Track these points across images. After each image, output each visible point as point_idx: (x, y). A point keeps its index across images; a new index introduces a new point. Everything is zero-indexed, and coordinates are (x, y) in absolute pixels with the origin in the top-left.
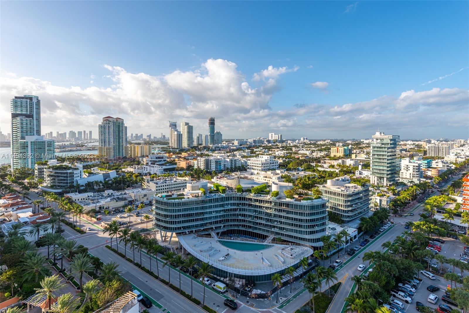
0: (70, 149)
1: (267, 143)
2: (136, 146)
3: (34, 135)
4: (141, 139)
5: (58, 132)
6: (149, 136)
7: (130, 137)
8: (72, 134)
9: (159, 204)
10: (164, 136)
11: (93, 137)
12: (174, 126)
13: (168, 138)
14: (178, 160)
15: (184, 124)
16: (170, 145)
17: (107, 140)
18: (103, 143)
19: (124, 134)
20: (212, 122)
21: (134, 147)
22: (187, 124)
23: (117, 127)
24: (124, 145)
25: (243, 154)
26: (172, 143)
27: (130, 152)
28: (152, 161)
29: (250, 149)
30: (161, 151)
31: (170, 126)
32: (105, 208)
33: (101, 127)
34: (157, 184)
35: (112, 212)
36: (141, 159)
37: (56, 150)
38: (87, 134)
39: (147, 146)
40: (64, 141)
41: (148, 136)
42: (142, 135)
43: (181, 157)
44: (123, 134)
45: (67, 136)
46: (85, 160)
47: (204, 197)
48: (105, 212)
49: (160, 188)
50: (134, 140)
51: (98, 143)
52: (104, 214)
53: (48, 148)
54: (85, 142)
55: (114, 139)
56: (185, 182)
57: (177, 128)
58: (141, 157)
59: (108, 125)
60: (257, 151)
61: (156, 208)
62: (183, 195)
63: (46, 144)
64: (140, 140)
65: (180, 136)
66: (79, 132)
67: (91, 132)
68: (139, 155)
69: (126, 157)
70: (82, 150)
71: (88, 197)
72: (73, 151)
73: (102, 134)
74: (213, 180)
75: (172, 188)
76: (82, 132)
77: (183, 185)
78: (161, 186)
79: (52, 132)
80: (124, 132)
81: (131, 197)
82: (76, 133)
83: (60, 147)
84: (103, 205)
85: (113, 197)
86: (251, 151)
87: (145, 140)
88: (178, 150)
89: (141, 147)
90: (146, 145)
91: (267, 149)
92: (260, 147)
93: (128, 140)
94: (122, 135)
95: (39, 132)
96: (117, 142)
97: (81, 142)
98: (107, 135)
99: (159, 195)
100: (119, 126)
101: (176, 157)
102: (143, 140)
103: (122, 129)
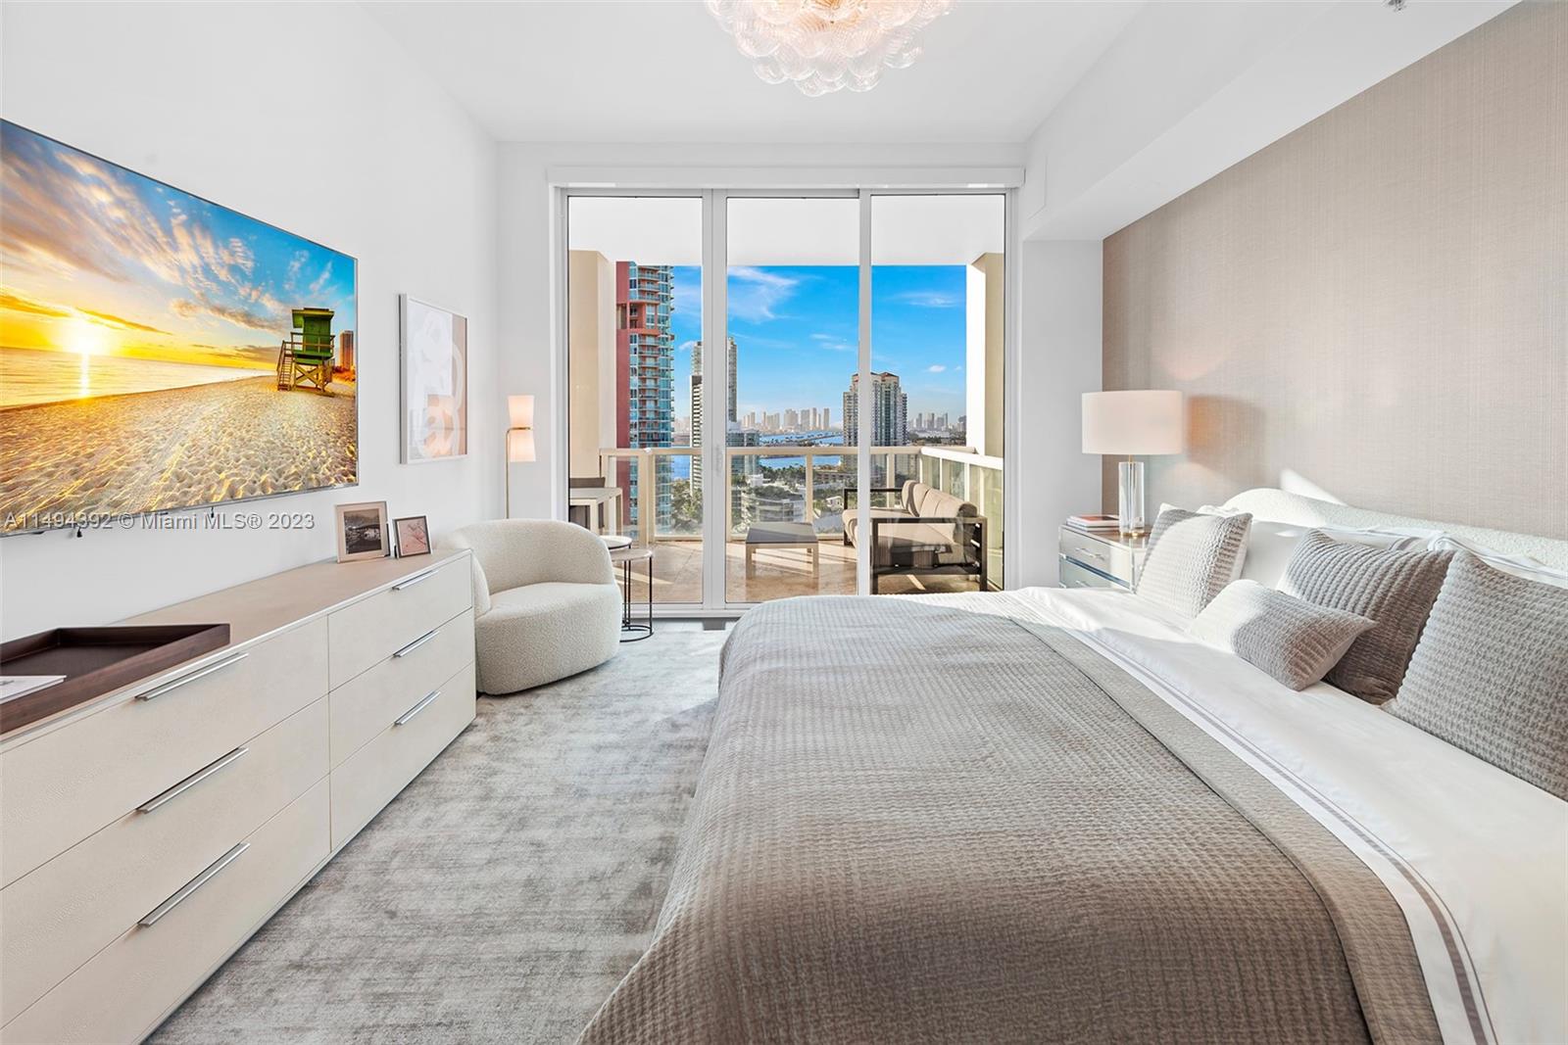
4: (943, 428)
5: (765, 413)
7: (915, 421)
8: (792, 415)
11: (830, 425)
18: (852, 438)
19: (899, 414)
23: (884, 396)
24: (901, 444)
33: (846, 397)
38: (820, 415)
40: (774, 434)
41: (960, 420)
42: (945, 416)
44: (898, 416)
45: (782, 421)
50: (925, 431)
55: (876, 429)
64: (940, 430)
66: (803, 411)
67: (827, 411)
73: (850, 417)
79: (755, 414)
80: (899, 408)
82: (798, 414)
93: (908, 430)
94: (895, 418)
96: (883, 437)
100: (888, 394)
102: (948, 430)
103: (895, 402)
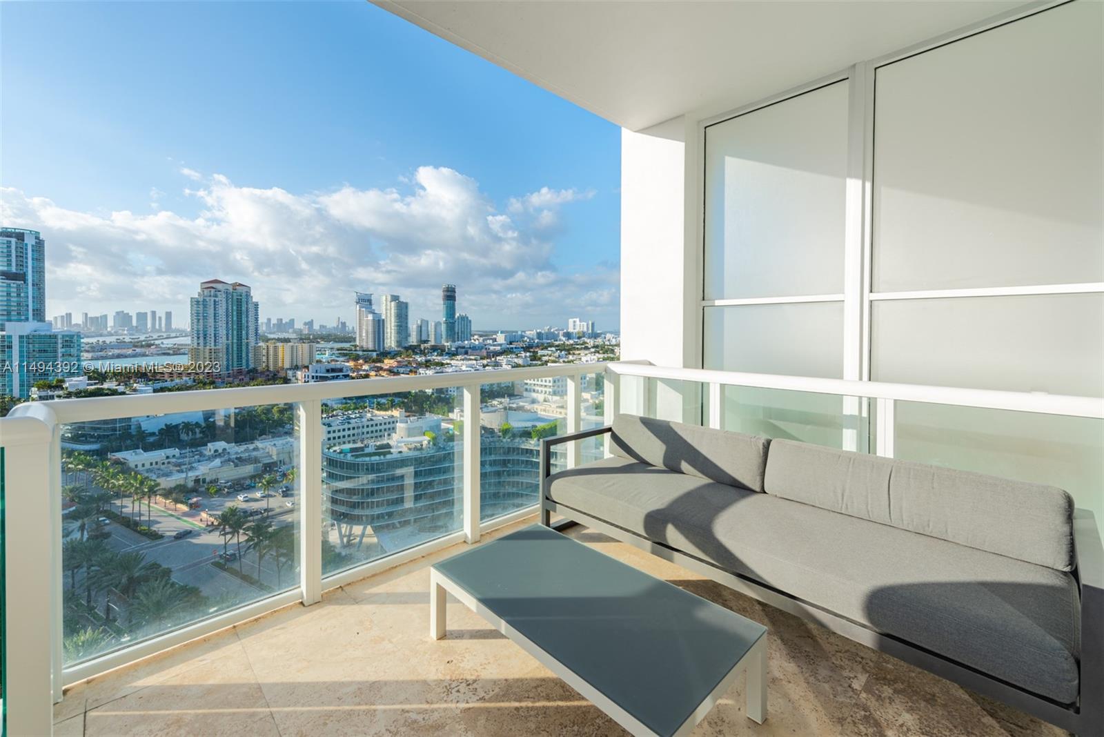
0: (117, 352)
1: (564, 339)
2: (280, 345)
3: (27, 319)
4: (291, 331)
5: (86, 314)
6: (310, 324)
7: (265, 325)
8: (123, 318)
9: (336, 467)
10: (344, 324)
11: (173, 327)
12: (366, 302)
13: (353, 328)
14: (376, 375)
15: (389, 298)
16: (358, 344)
17: (211, 331)
18: (202, 339)
20: (449, 294)
21: (276, 348)
22: (395, 298)
23: (235, 303)
24: (252, 344)
25: (516, 360)
26: (361, 340)
27: (264, 359)
28: (317, 377)
29: (530, 352)
30: (338, 357)
31: (357, 303)
32: (208, 480)
33: (195, 302)
34: (329, 425)
35: (226, 490)
36: (290, 373)
37: (85, 355)
38: (160, 318)
39: (306, 346)
41: (305, 324)
42: (292, 321)
43: (381, 369)
44: (250, 319)
45: (110, 323)
46: (158, 378)
47: (433, 449)
48: (208, 489)
49: (336, 435)
50: (274, 333)
51: (190, 338)
52: (206, 494)
53: (63, 350)
54: (155, 336)
55: (227, 331)
56: (391, 420)
57: (374, 307)
58: (290, 369)
59: (213, 299)
60: (544, 356)
61: (330, 477)
62: (388, 446)
63: (60, 341)
64: (288, 332)
65: (379, 325)
66: (139, 314)
67: (169, 315)
68: (287, 365)
69: (257, 370)
70: (147, 356)
71: (168, 457)
72: (126, 357)
73: (199, 320)
74: (451, 416)
75: (363, 433)
76: (146, 313)
77: (387, 426)
78: (339, 431)
79: (70, 314)
80: (251, 313)
81: (271, 456)
82: (131, 316)
83: (93, 349)
84: (203, 475)
85: (226, 457)
86: (532, 354)
87: (300, 332)
88: (375, 354)
89: (292, 346)
90: (304, 343)
91: (565, 350)
92: (551, 347)
93: (260, 332)
94: (247, 322)
95: (39, 314)
96: (235, 337)
97: (145, 336)
98: (211, 321)
99: (334, 448)
100: (239, 302)
101: (372, 369)
102: (295, 332)
103: (247, 308)
